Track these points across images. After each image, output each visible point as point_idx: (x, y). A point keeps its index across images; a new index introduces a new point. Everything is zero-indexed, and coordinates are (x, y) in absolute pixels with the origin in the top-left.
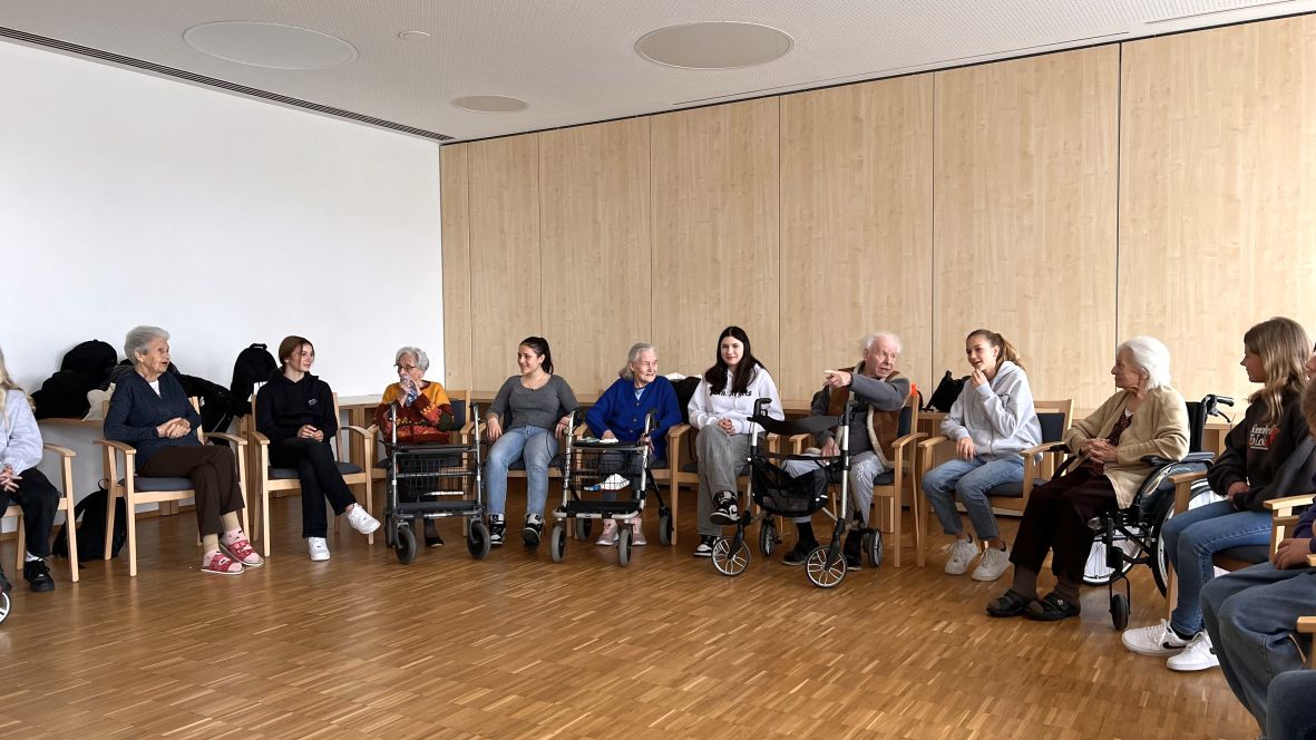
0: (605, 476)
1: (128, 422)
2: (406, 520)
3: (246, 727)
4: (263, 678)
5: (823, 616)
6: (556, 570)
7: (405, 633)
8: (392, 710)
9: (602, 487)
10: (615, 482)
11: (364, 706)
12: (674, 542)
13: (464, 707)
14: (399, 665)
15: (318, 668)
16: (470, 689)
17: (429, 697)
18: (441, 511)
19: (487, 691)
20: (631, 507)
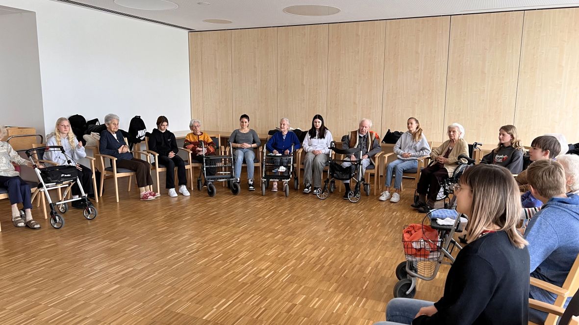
0: (278, 167)
1: (107, 148)
2: (211, 182)
3: (209, 245)
4: (200, 232)
5: (359, 211)
6: (265, 198)
7: (232, 218)
8: (248, 239)
9: (279, 170)
10: (282, 169)
11: (239, 239)
12: (299, 188)
13: (268, 238)
14: (239, 227)
15: (215, 229)
16: (267, 233)
17: (255, 236)
18: (223, 179)
19: (271, 234)
20: (288, 177)
